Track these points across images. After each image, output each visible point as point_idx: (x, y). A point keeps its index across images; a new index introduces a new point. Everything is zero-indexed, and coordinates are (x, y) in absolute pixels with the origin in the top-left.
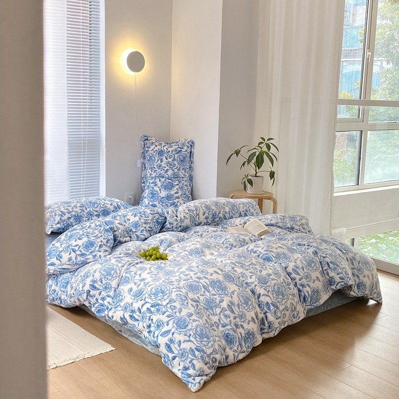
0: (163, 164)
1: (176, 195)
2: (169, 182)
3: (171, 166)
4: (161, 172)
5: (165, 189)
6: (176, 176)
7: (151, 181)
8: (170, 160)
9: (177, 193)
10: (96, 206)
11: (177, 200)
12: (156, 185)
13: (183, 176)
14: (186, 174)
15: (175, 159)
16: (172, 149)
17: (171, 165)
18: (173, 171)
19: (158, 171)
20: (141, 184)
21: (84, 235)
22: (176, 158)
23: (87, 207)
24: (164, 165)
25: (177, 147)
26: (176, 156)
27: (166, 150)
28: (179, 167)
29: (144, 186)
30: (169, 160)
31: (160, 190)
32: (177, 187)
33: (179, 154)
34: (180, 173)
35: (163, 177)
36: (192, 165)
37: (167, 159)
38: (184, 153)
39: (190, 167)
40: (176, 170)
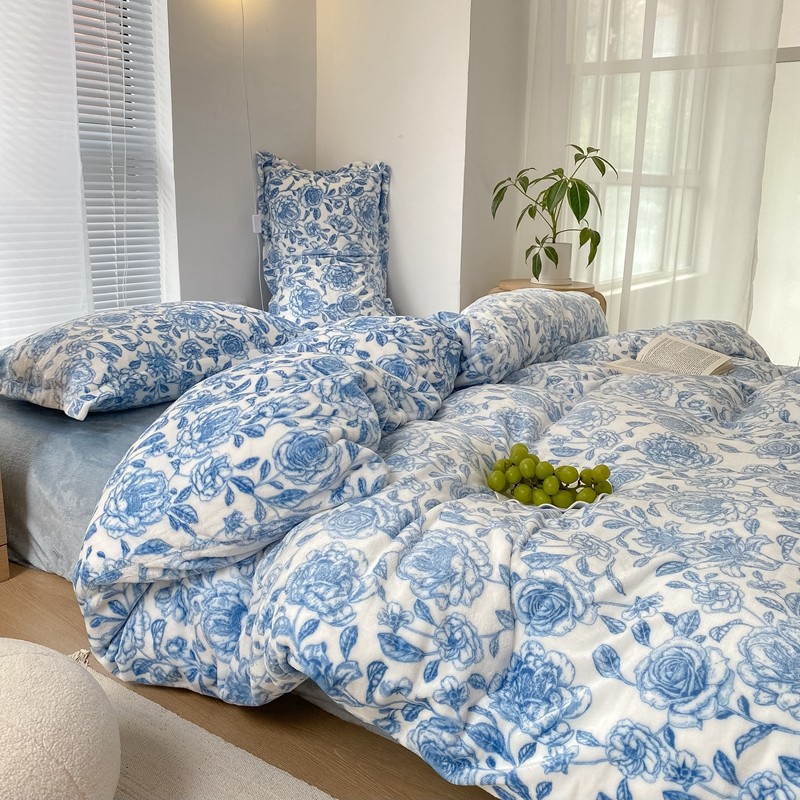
0: (322, 223)
1: (364, 298)
2: (342, 267)
3: (342, 228)
4: (320, 243)
5: (337, 284)
6: (355, 253)
7: (295, 267)
8: (339, 212)
9: (364, 293)
10: (203, 325)
11: (367, 310)
12: (310, 275)
13: (371, 252)
14: (375, 247)
15: (349, 209)
16: (340, 184)
17: (342, 224)
18: (348, 238)
19: (310, 239)
20: (263, 277)
21: (263, 415)
22: (352, 207)
23: (179, 329)
24: (324, 226)
25: (349, 179)
26: (352, 201)
27: (324, 188)
28: (360, 229)
29: (272, 282)
30: (336, 211)
31: (323, 287)
32: (362, 278)
33: (357, 198)
34: (364, 244)
35: (325, 255)
36: (386, 225)
37: (329, 209)
38: (369, 194)
39: (382, 231)
40: (354, 238)
